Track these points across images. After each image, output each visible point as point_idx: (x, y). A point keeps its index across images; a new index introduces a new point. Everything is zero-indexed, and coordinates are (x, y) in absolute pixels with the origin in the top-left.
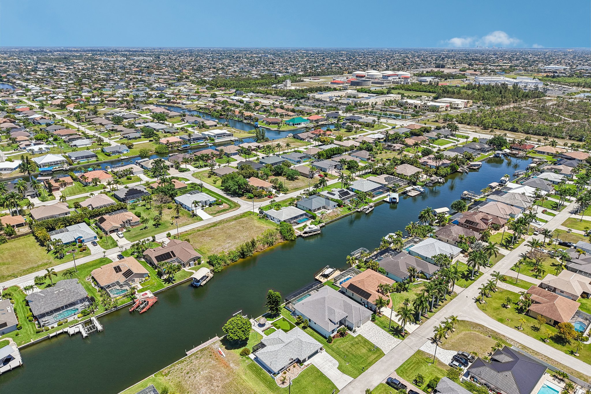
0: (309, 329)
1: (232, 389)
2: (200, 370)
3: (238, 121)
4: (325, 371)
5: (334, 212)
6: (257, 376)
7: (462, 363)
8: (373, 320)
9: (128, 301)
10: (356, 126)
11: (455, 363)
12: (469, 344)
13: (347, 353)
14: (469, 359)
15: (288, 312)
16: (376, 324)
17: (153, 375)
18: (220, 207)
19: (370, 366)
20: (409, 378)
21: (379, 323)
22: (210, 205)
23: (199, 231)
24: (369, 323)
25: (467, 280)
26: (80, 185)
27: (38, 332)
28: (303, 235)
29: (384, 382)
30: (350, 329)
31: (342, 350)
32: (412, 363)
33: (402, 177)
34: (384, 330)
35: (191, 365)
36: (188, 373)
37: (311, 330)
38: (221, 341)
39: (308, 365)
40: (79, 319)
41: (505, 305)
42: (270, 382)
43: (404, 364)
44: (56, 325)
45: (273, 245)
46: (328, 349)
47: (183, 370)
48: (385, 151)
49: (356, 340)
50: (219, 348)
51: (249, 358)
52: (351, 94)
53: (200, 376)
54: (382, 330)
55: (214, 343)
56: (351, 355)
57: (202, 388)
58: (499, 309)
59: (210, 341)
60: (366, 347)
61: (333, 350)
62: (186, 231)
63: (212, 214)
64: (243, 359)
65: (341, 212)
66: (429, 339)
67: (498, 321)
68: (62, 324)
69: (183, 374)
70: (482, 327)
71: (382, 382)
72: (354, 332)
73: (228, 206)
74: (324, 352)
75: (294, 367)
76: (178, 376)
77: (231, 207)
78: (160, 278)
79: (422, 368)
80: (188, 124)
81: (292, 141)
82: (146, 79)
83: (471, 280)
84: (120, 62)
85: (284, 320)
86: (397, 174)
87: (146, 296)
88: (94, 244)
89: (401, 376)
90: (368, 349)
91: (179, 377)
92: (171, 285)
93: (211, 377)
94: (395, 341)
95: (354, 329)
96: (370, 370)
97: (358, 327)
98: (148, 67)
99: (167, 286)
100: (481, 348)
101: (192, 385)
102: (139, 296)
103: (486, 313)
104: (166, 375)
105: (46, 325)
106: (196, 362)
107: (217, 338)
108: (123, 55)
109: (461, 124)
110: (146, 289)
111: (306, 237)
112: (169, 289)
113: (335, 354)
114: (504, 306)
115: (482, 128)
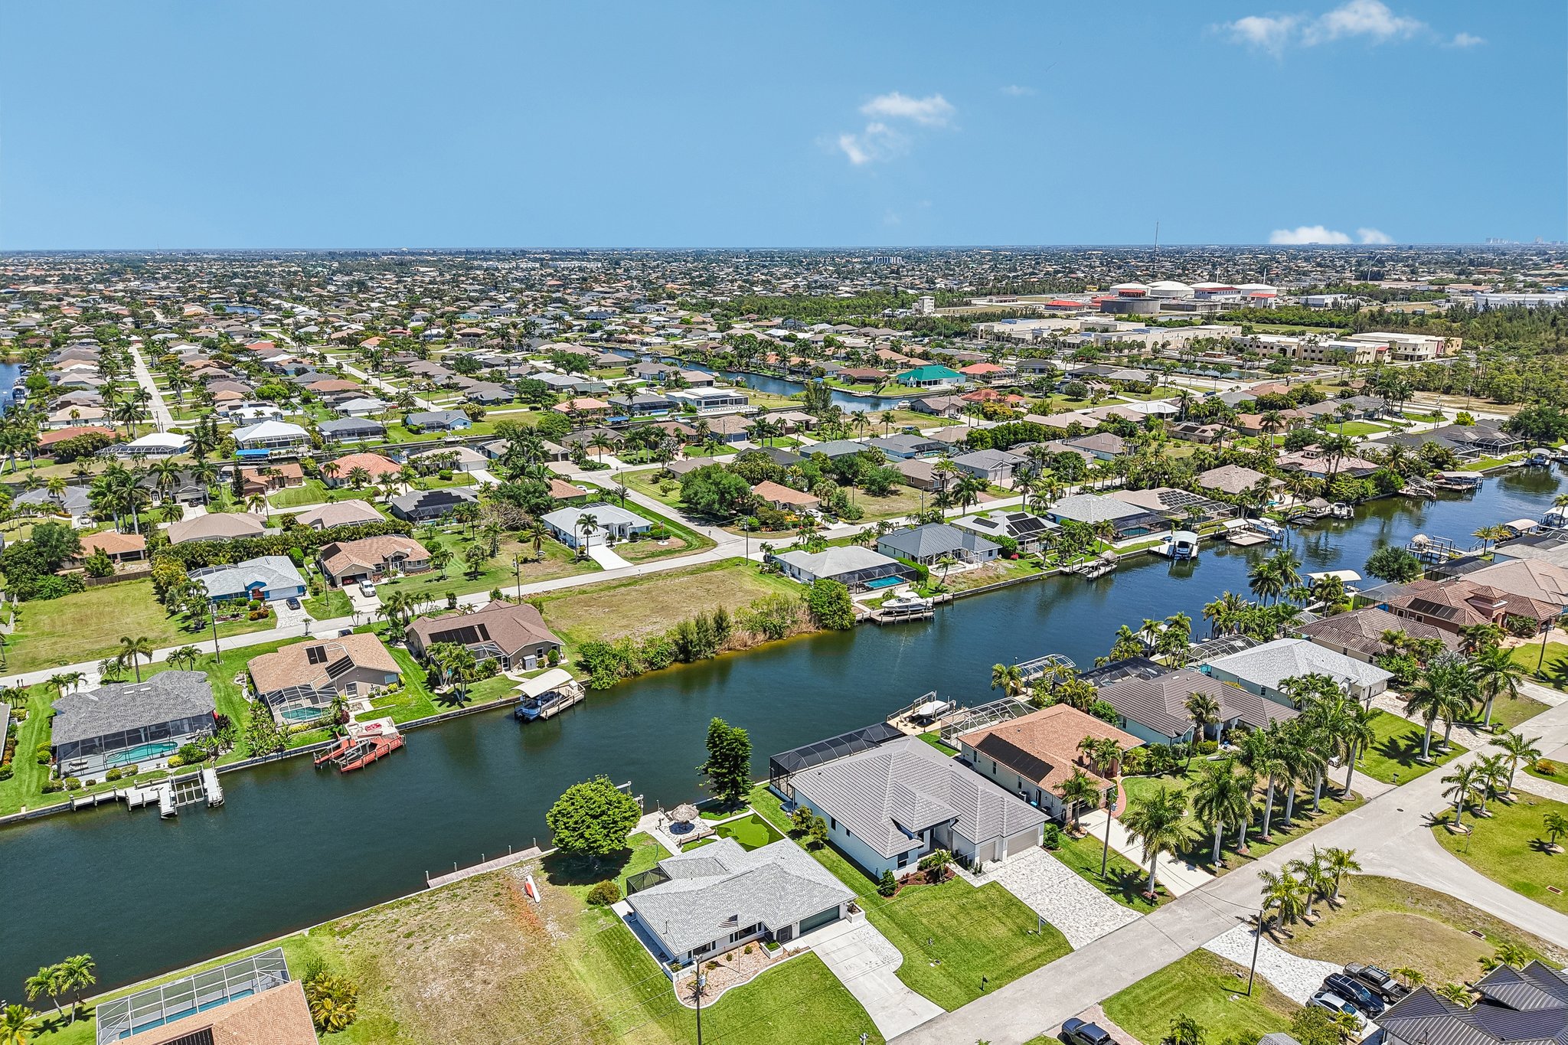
0: (827, 851)
1: (528, 994)
2: (450, 930)
3: (773, 378)
4: (849, 976)
5: (985, 568)
6: (618, 965)
7: (1357, 1001)
8: (1050, 845)
9: (319, 737)
10: (1097, 387)
11: (1329, 997)
12: (1393, 949)
13: (939, 932)
14: (1386, 993)
15: (775, 801)
16: (1060, 858)
17: (306, 932)
18: (660, 543)
19: (1013, 979)
20: (1151, 1034)
21: (1068, 856)
22: (634, 537)
23: (585, 592)
24: (1036, 852)
25: (1404, 763)
26: (318, 487)
27: (47, 790)
28: (879, 619)
29: (1054, 1034)
30: (965, 862)
31: (924, 921)
32: (1169, 986)
33: (1216, 496)
34: (1084, 877)
35: (428, 913)
36: (409, 935)
37: (835, 856)
38: (543, 860)
39: (797, 951)
40: (171, 771)
41: (1542, 844)
42: (654, 989)
43: (1138, 985)
44: (101, 779)
45: (781, 637)
46: (874, 911)
47: (398, 925)
48: (1174, 441)
49: (980, 896)
50: (530, 878)
51: (612, 912)
52: (1097, 324)
53: (443, 948)
54: (1078, 877)
55: (522, 864)
56: (951, 939)
57: (434, 980)
58: (1519, 853)
59: (511, 856)
60: (1009, 922)
61: (891, 917)
62: (549, 592)
63: (632, 559)
64: (591, 913)
65: (1007, 570)
66: (1243, 920)
67: (1516, 890)
68: (119, 777)
69: (395, 935)
70: (1449, 903)
71: (1045, 1034)
72: (978, 872)
73: (683, 543)
74: (859, 920)
75: (748, 952)
76: (377, 940)
77: (689, 546)
78: (431, 691)
79: (1203, 1006)
80: (641, 380)
81: (906, 416)
82: (571, 299)
83: (1421, 763)
84: (523, 270)
85: (756, 819)
86: (1204, 488)
87: (377, 731)
88: (293, 603)
89: (1119, 1023)
90: (1015, 928)
91: (378, 944)
92: (455, 709)
93: (475, 954)
94: (1117, 913)
95: (977, 860)
96: (1009, 990)
97: (994, 861)
98: (585, 279)
99: (444, 710)
100: (1439, 965)
101: (408, 971)
102: (356, 730)
103: (1468, 863)
104: (342, 934)
105: (75, 774)
106: (445, 908)
107: (536, 852)
108: (535, 260)
109: (1422, 390)
110: (382, 714)
111: (887, 624)
112: (445, 720)
113: (895, 932)
114: (1540, 847)
115: (1491, 399)
